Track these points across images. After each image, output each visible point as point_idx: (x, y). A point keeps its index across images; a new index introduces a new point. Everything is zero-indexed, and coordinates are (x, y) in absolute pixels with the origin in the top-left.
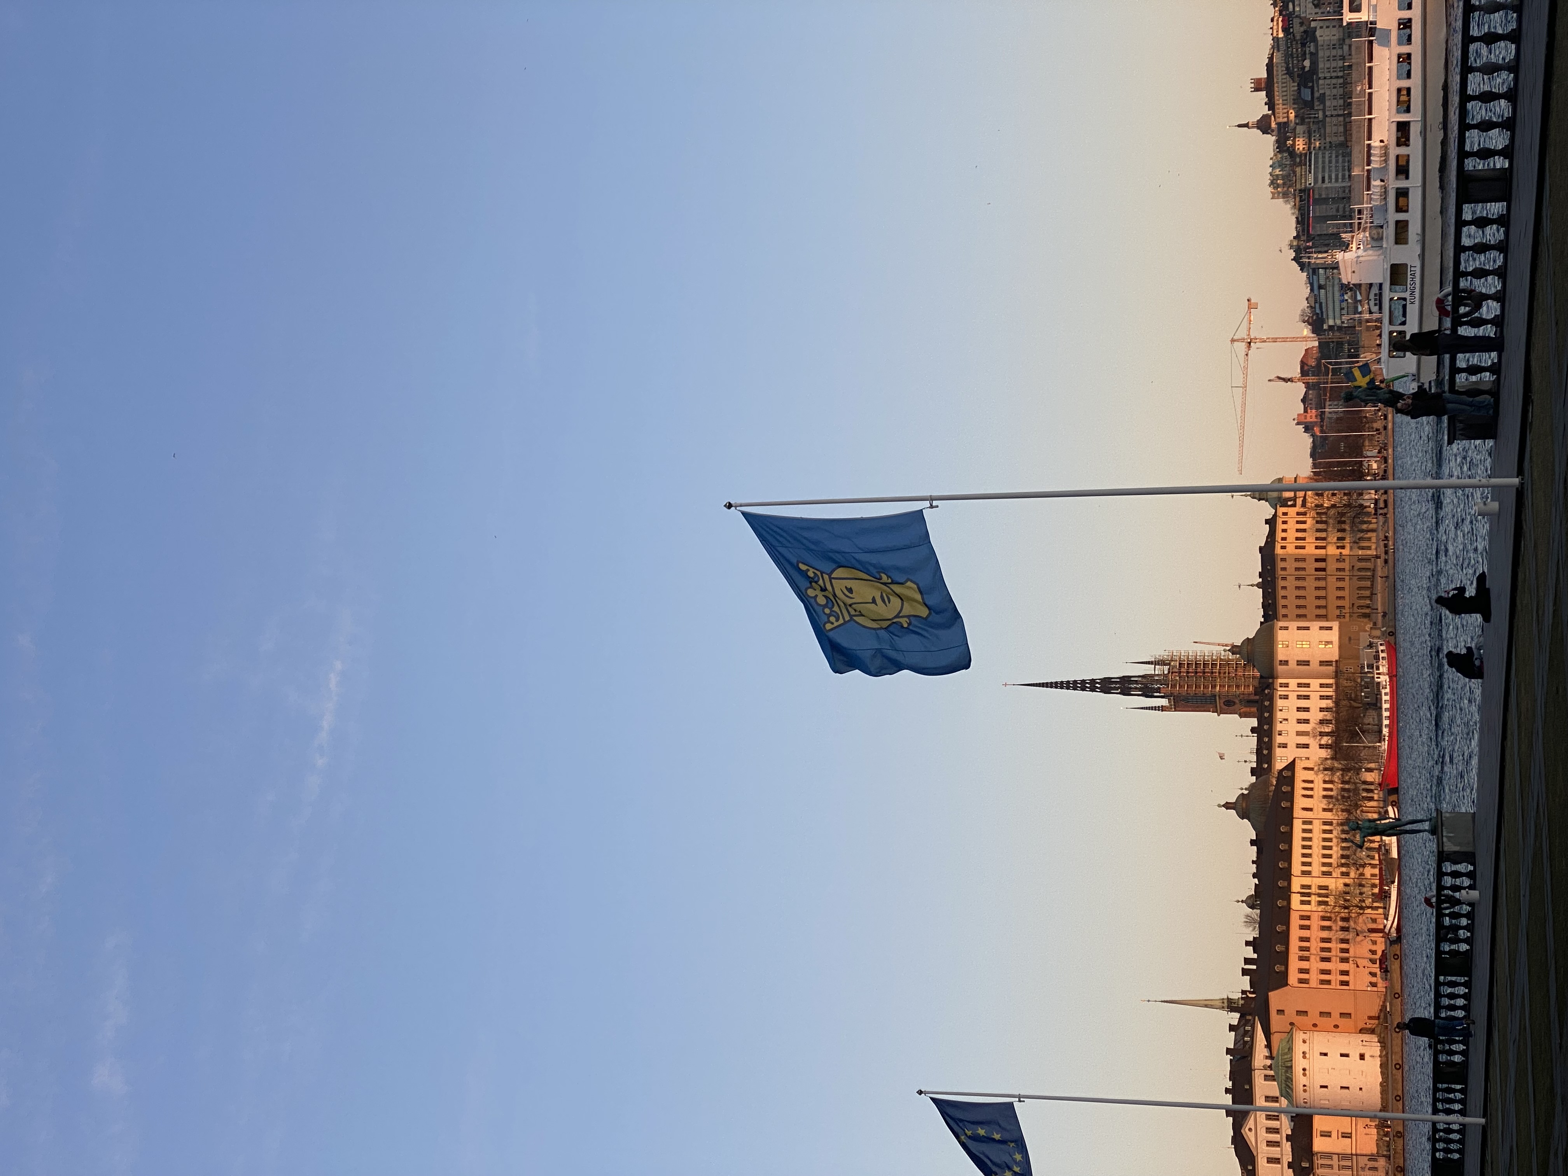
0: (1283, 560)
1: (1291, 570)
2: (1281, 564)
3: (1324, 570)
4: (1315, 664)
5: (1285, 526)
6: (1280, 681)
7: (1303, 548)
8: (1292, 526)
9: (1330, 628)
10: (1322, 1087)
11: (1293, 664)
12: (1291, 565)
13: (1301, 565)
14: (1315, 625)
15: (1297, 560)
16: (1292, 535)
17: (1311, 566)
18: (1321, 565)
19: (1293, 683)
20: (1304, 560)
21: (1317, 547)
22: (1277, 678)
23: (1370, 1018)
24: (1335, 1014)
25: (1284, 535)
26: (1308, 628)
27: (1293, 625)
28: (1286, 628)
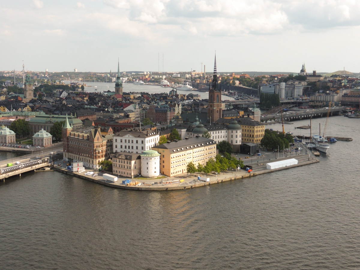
0: (253, 128)
1: (250, 129)
2: (252, 127)
3: (250, 136)
4: (232, 139)
5: (261, 127)
6: (227, 131)
7: (256, 132)
8: (261, 129)
9: (240, 142)
10: (147, 163)
11: (232, 134)
12: (252, 129)
13: (252, 131)
14: (240, 139)
15: (253, 131)
16: (259, 129)
17: (252, 134)
18: (252, 136)
19: (226, 134)
20: (253, 132)
21: (256, 135)
22: (228, 130)
23: (163, 172)
24: (163, 164)
25: (259, 127)
26: (240, 137)
27: (241, 134)
28: (240, 132)
